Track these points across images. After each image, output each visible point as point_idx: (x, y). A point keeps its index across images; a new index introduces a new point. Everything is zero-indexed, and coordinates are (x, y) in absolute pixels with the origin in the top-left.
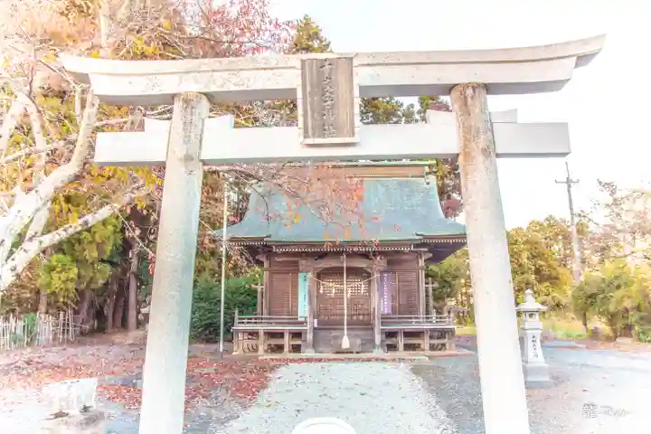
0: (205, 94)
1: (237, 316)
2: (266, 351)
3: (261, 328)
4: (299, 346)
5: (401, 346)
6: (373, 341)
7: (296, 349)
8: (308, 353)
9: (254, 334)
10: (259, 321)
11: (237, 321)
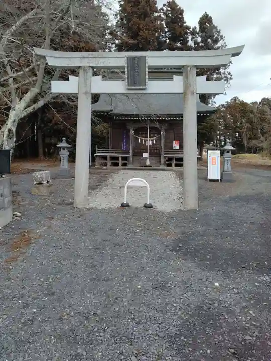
0: (91, 67)
1: (97, 149)
2: (111, 166)
3: (108, 155)
4: (126, 164)
5: (173, 165)
6: (160, 162)
7: (125, 165)
8: (129, 167)
9: (105, 158)
10: (107, 152)
11: (97, 151)
